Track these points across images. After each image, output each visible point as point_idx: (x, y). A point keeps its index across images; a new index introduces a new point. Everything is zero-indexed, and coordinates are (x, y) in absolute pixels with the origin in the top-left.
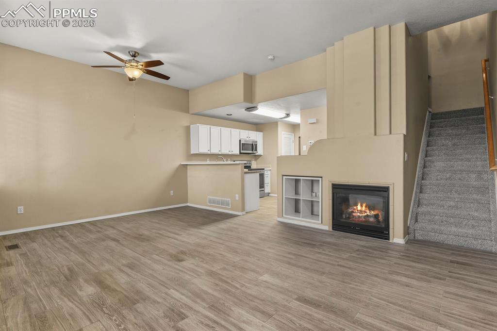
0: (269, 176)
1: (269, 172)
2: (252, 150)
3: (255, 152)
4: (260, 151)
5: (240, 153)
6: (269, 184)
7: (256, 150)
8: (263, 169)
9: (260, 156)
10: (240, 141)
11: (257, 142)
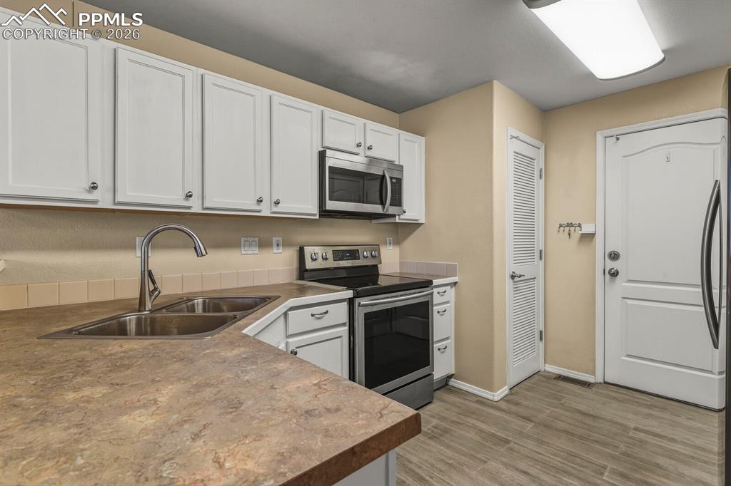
0: (450, 307)
1: (451, 292)
2: (383, 203)
3: (392, 210)
4: (413, 207)
5: (325, 213)
6: (450, 343)
7: (397, 201)
8: (427, 284)
9: (413, 226)
10: (322, 156)
11: (400, 168)
